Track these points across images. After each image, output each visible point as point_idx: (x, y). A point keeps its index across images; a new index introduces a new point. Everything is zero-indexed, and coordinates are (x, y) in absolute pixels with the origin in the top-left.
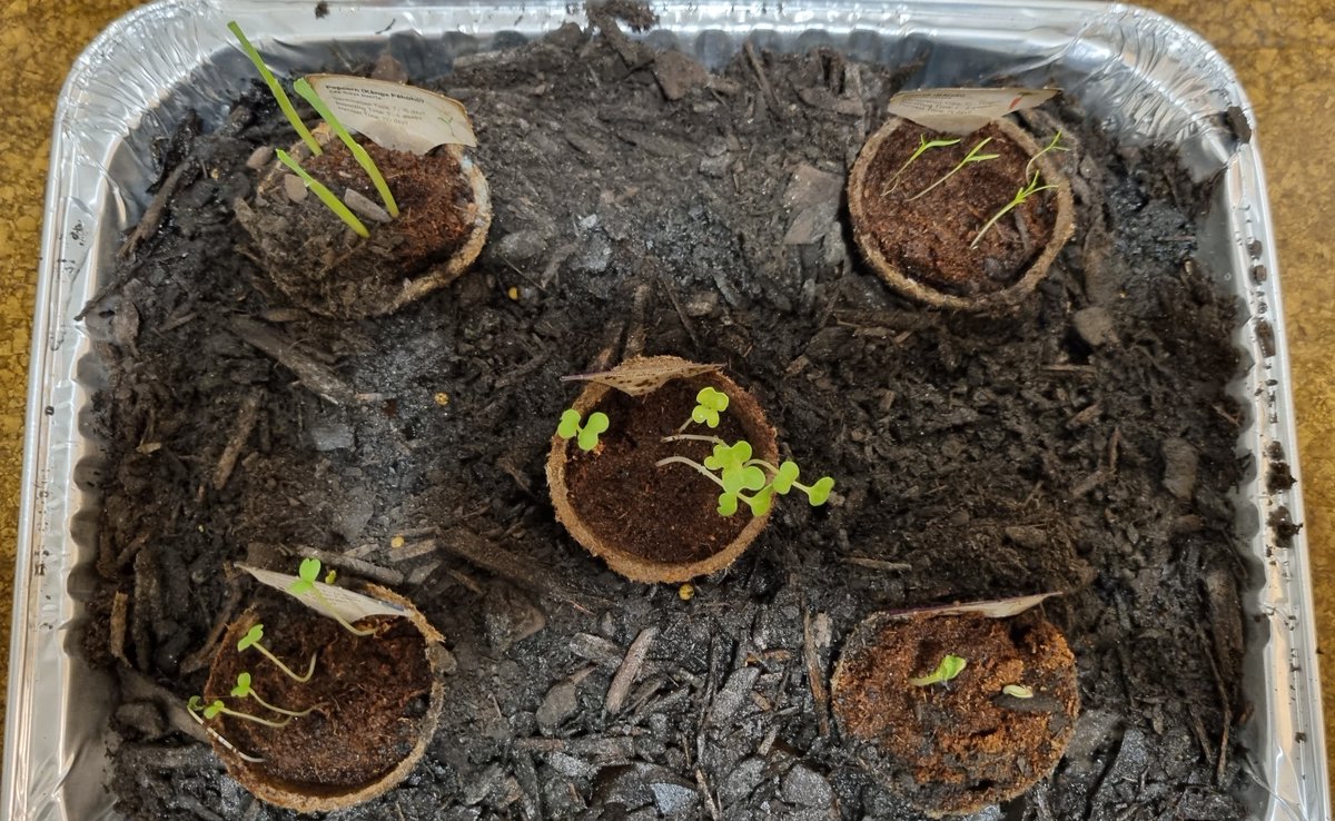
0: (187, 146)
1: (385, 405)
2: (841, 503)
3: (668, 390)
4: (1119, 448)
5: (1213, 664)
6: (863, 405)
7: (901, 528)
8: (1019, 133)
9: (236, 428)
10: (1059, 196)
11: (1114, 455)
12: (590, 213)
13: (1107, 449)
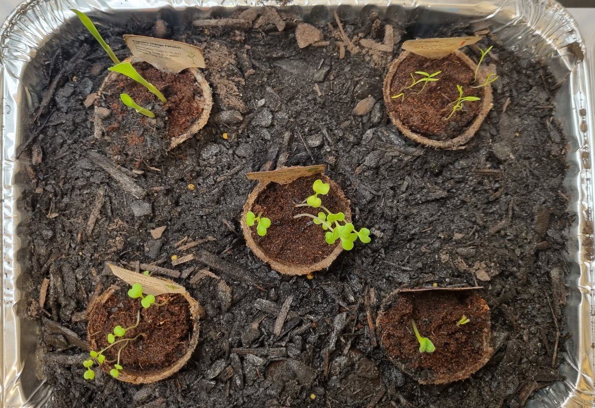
0: (60, 66)
1: (165, 192)
2: (381, 236)
3: (297, 182)
4: (513, 210)
5: (552, 311)
6: (392, 188)
7: (408, 249)
8: (466, 58)
9: (95, 205)
10: (485, 89)
11: (510, 213)
12: (262, 98)
13: (507, 210)
